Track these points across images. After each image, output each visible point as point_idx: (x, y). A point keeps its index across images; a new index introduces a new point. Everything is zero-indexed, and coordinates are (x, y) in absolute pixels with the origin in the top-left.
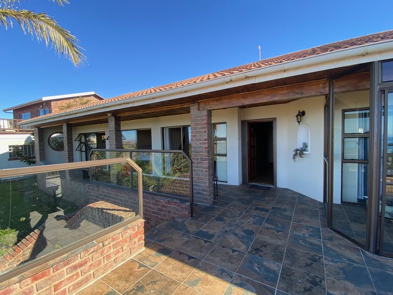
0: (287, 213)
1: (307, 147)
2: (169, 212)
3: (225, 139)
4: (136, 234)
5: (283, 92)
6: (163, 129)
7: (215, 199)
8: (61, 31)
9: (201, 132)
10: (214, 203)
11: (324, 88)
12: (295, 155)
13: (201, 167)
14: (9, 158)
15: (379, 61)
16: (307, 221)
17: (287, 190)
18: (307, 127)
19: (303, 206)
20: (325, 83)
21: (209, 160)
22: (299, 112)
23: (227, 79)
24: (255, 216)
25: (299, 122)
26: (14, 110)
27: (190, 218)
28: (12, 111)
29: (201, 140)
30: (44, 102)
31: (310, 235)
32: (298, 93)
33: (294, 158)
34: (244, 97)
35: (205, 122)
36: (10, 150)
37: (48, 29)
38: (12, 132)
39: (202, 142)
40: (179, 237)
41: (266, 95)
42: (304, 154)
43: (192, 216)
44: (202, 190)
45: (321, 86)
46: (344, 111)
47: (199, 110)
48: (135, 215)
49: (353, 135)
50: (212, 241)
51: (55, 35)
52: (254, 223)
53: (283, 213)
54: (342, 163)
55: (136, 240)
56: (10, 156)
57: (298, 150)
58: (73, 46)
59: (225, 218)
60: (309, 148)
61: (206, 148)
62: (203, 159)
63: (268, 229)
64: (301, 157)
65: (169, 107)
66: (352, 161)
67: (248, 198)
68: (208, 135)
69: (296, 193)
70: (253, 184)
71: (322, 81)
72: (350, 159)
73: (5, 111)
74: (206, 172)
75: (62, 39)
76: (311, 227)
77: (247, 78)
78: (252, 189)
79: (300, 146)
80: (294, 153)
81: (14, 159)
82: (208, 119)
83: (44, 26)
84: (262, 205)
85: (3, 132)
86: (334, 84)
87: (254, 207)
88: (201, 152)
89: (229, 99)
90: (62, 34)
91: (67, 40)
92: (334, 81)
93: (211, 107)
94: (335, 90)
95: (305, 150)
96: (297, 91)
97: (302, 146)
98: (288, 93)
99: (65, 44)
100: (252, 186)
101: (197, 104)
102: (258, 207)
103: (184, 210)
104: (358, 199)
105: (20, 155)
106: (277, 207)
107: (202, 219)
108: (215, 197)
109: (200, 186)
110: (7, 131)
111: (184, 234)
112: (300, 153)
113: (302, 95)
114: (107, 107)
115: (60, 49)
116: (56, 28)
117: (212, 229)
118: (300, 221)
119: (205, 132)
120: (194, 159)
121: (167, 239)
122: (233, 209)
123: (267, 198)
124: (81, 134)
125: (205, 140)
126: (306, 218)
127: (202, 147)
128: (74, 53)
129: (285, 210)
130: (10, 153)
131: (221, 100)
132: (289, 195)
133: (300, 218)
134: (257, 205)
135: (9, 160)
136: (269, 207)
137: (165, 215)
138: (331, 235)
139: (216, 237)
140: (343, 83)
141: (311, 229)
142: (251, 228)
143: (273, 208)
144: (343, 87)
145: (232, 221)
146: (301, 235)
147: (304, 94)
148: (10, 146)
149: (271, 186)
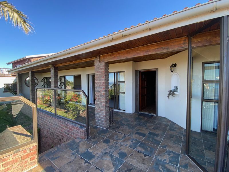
0: (158, 139)
1: (177, 89)
2: (74, 133)
3: (124, 82)
4: (28, 156)
5: (154, 48)
6: (88, 75)
7: (111, 124)
8: (17, 12)
9: (101, 77)
10: (110, 127)
11: (184, 44)
12: (169, 95)
13: (101, 101)
14: (4, 91)
15: (227, 16)
16: (171, 147)
17: (165, 118)
18: (178, 75)
19: (172, 133)
20: (185, 40)
21: (106, 96)
22: (172, 64)
23: (110, 38)
24: (134, 139)
25: (172, 71)
26: (13, 63)
27: (86, 139)
28: (12, 64)
29: (100, 83)
30: (27, 59)
31: (170, 160)
32: (164, 49)
33: (168, 97)
34: (128, 53)
35: (103, 70)
36: (4, 86)
37: (8, 11)
38: (9, 76)
39: (101, 84)
40: (68, 156)
41: (142, 51)
42: (175, 94)
43: (87, 138)
44: (101, 118)
45: (182, 42)
46: (204, 63)
47: (100, 62)
48: (31, 139)
49: (210, 82)
50: (90, 162)
51: (13, 15)
52: (130, 146)
53: (155, 138)
54: (202, 102)
55: (29, 159)
56: (4, 90)
57: (171, 91)
58: (25, 21)
59: (111, 140)
60: (179, 90)
61: (104, 88)
62: (102, 96)
63: (138, 152)
64: (173, 96)
65: (83, 60)
66: (210, 101)
67: (134, 123)
68: (105, 79)
69: (170, 121)
70: (142, 113)
71: (183, 38)
72: (208, 98)
73: (8, 64)
74: (104, 105)
75: (18, 17)
76: (173, 153)
77: (123, 36)
78: (140, 117)
79: (173, 88)
80: (168, 93)
81: (7, 92)
82: (105, 69)
83: (6, 9)
84: (142, 130)
85: (4, 76)
86: (193, 40)
87: (136, 131)
88: (101, 91)
89: (118, 54)
90: (17, 14)
91: (21, 18)
92: (192, 38)
93: (107, 60)
94: (193, 45)
95: (176, 91)
96: (164, 47)
97: (174, 88)
98: (158, 49)
99: (20, 20)
100: (141, 115)
101: (99, 57)
102: (139, 131)
103: (82, 133)
104: (214, 128)
105: (9, 89)
106: (153, 132)
107: (94, 140)
108: (111, 123)
109: (100, 115)
110: (6, 75)
111: (74, 154)
112: (172, 93)
113: (167, 50)
114: (45, 60)
115: (16, 23)
116: (14, 10)
117: (97, 150)
118: (165, 146)
119: (103, 77)
120: (97, 96)
121: (59, 157)
122: (120, 133)
123: (148, 124)
124: (44, 78)
125: (103, 83)
126: (171, 144)
127: (102, 88)
128: (26, 26)
129: (157, 135)
130: (4, 88)
131: (113, 55)
132: (164, 123)
133: (167, 144)
134: (138, 130)
135: (4, 92)
136: (146, 132)
137: (71, 135)
138: (187, 162)
139: (96, 157)
140: (199, 40)
141: (172, 155)
142: (126, 151)
143: (150, 133)
144: (199, 42)
145: (115, 143)
146: (162, 160)
147: (169, 49)
148: (4, 84)
149: (154, 115)
